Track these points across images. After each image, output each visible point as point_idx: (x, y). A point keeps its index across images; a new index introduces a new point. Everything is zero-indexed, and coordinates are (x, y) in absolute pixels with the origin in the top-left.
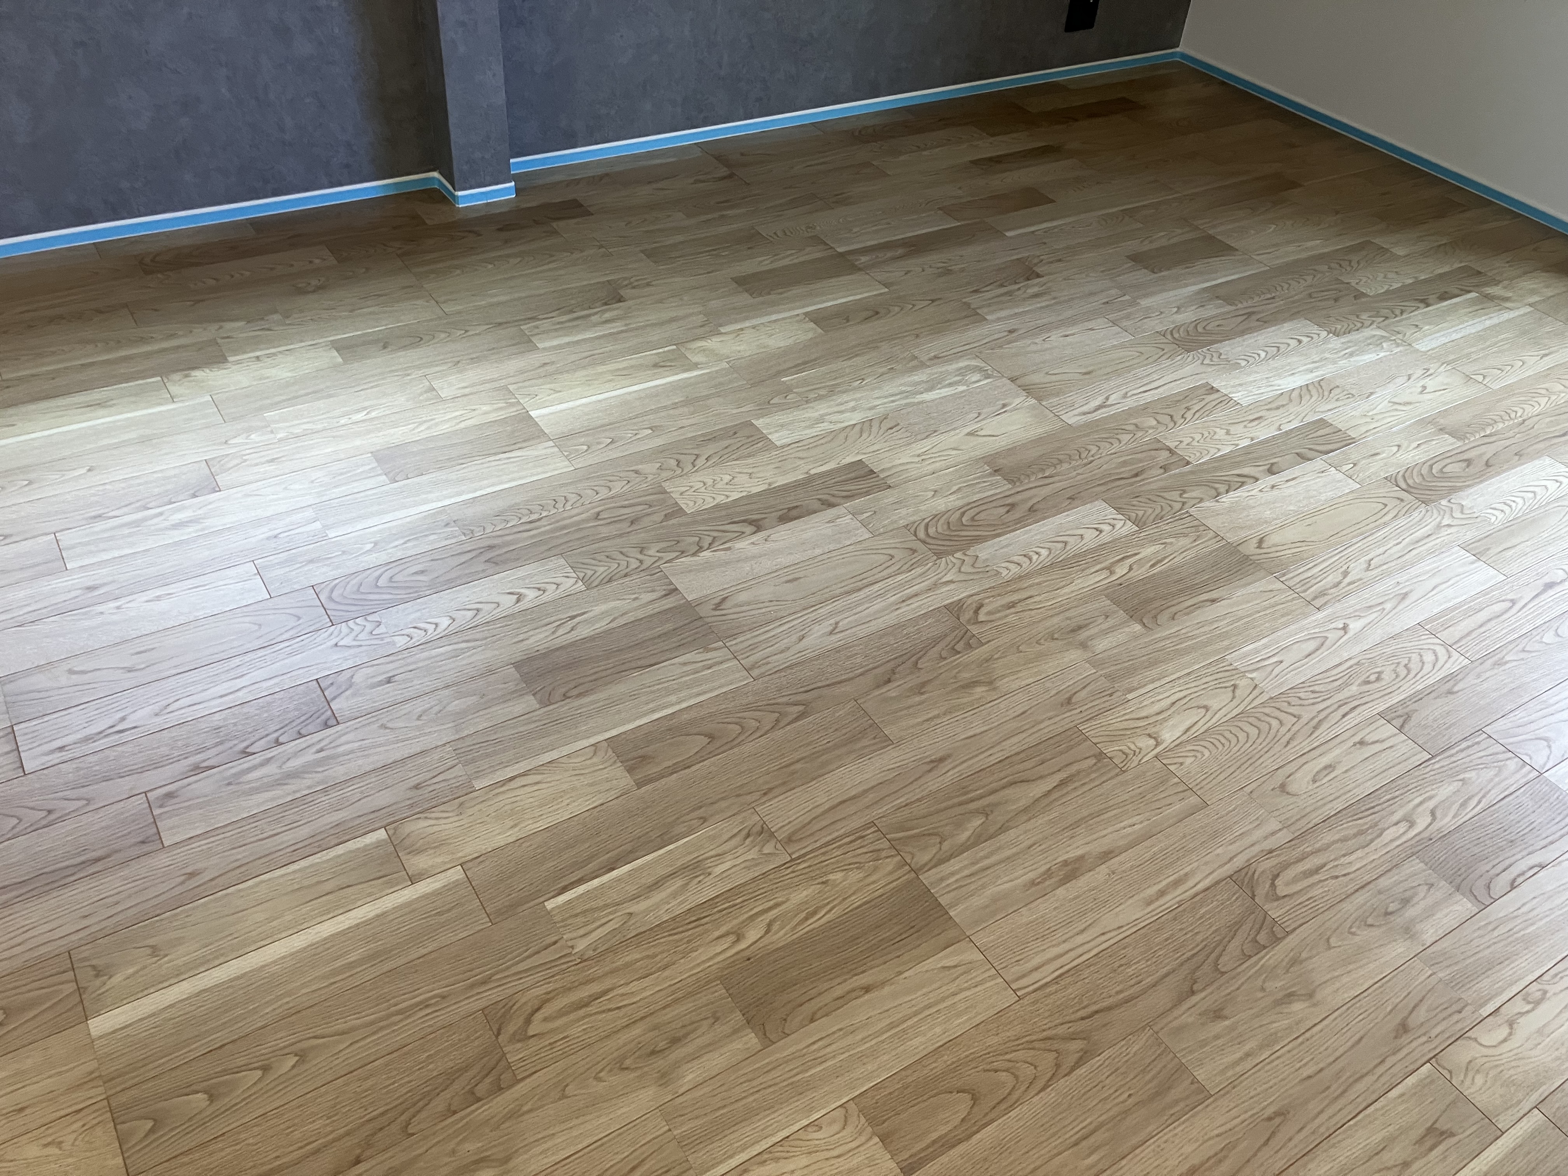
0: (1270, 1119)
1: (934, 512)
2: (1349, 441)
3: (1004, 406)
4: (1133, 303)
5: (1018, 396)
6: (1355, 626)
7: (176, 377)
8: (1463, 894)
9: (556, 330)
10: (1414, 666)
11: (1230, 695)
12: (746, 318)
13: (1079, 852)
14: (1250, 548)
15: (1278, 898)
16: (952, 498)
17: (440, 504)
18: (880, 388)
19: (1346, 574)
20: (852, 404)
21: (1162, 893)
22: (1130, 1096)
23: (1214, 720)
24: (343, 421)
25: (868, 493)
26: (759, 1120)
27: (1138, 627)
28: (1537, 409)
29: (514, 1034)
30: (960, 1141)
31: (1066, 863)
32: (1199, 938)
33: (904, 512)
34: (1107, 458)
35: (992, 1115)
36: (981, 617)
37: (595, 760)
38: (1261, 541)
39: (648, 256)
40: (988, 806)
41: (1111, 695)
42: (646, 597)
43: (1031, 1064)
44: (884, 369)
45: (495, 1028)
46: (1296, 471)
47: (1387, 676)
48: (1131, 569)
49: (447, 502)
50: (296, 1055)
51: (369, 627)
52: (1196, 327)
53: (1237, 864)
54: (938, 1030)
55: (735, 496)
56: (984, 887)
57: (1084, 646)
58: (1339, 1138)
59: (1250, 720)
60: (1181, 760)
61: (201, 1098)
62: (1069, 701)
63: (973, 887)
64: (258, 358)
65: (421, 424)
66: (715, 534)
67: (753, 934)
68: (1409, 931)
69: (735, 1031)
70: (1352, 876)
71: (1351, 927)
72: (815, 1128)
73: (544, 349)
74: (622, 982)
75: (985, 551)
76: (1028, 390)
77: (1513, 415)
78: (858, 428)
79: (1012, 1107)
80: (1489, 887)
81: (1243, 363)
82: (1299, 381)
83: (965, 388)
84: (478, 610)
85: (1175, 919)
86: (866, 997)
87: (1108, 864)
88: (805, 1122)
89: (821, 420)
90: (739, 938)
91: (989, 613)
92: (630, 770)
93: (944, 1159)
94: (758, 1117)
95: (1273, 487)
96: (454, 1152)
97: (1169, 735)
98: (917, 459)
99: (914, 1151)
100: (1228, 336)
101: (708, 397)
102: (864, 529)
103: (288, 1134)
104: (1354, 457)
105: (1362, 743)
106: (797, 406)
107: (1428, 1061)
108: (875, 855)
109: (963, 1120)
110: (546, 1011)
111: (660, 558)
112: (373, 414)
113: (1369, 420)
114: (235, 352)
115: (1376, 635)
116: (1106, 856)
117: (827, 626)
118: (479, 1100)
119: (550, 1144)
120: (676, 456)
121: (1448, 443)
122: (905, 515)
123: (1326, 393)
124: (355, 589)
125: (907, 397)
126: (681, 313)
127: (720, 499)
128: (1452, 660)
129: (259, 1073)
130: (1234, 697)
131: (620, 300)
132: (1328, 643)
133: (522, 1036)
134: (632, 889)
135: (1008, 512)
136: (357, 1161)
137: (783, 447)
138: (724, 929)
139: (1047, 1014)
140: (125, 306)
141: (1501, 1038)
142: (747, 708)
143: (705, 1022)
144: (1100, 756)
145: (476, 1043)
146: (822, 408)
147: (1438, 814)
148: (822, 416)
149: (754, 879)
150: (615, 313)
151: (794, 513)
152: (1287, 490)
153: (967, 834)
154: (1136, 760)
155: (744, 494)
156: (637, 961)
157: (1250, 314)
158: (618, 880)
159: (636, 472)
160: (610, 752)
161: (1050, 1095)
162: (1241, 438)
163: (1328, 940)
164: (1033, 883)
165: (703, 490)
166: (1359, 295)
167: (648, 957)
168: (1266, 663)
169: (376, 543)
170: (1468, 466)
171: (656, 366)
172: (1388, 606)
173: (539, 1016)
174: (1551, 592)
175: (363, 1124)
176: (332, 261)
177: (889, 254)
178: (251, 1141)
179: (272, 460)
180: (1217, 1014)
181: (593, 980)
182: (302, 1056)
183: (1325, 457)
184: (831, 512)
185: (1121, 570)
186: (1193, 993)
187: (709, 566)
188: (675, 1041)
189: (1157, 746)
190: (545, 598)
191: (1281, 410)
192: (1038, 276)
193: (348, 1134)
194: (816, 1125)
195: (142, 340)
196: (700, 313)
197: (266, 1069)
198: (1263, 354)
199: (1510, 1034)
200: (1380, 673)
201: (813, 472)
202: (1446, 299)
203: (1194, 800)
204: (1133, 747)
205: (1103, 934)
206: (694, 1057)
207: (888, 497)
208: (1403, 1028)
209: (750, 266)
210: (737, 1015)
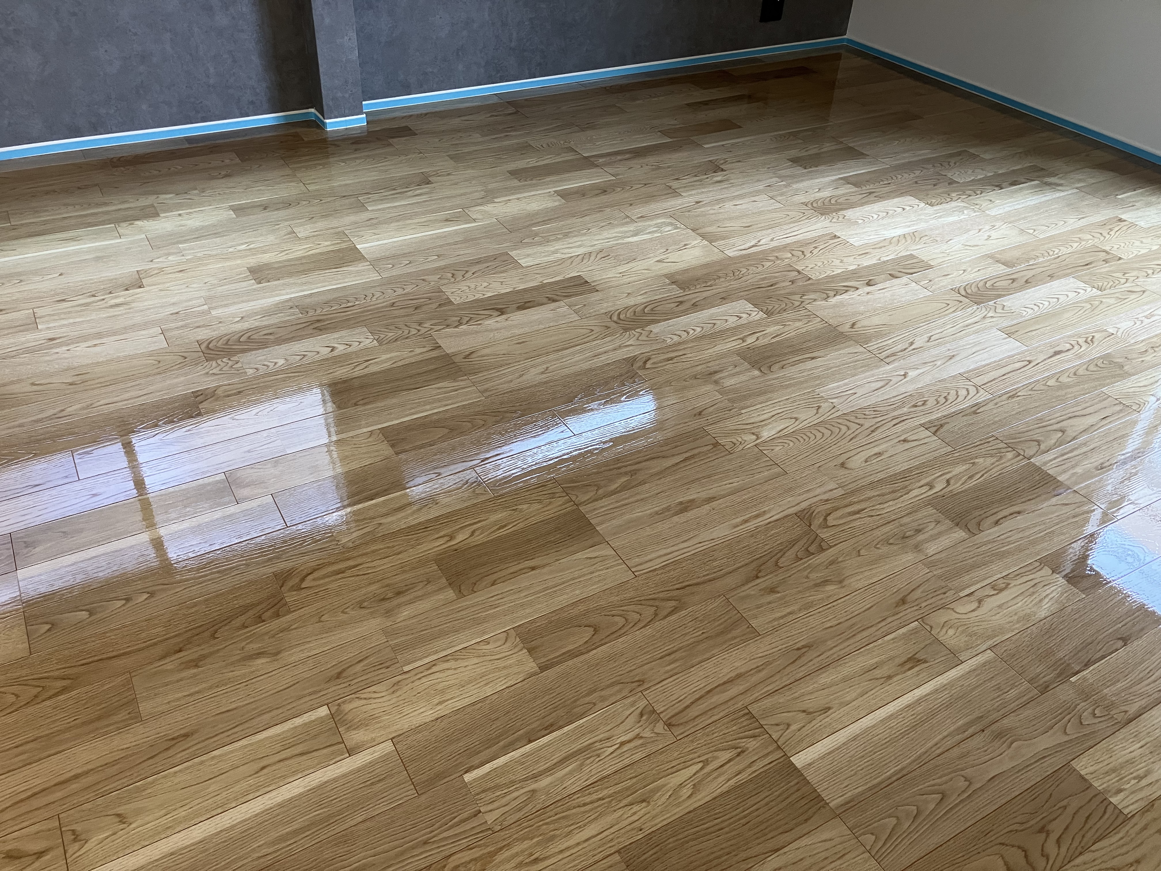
0: (798, 649)
1: (625, 306)
2: (928, 267)
3: (685, 245)
4: (788, 185)
5: (696, 240)
6: (912, 374)
7: (124, 225)
8: (961, 528)
9: (381, 200)
10: (951, 398)
11: (815, 411)
12: (513, 194)
13: (691, 498)
14: (846, 328)
15: (828, 527)
16: (639, 298)
17: (288, 297)
18: (600, 234)
19: (912, 344)
20: (579, 243)
21: (746, 521)
22: (703, 633)
23: (800, 426)
24: (231, 250)
25: (581, 294)
26: (448, 638)
27: (756, 373)
28: (1070, 250)
29: (293, 586)
30: (582, 654)
31: (681, 503)
32: (767, 547)
33: (605, 305)
34: (752, 276)
35: (607, 640)
36: (648, 366)
37: (369, 440)
38: (853, 325)
39: (451, 158)
40: (633, 470)
41: (730, 410)
42: (418, 351)
43: (638, 613)
44: (604, 224)
45: (281, 583)
46: (887, 284)
47: (930, 403)
48: (758, 339)
49: (293, 296)
50: (148, 593)
51: (230, 363)
52: (830, 200)
53: (802, 507)
54: (577, 592)
55: (490, 294)
56: (622, 515)
57: (716, 382)
58: (845, 661)
59: (826, 426)
60: (772, 448)
61: (84, 614)
62: (700, 414)
63: (615, 514)
64: (180, 215)
65: (282, 252)
66: (472, 316)
67: (460, 537)
68: (917, 548)
69: (441, 589)
70: (883, 516)
71: (877, 544)
72: (486, 643)
73: (372, 210)
74: (369, 560)
75: (657, 328)
76: (703, 236)
77: (1051, 253)
78: (580, 257)
79: (620, 636)
80: (979, 525)
81: (860, 221)
82: (899, 232)
83: (660, 234)
84: (304, 356)
85: (752, 536)
86: (533, 573)
87: (710, 504)
88: (479, 640)
89: (555, 252)
90: (452, 537)
91: (654, 363)
92: (393, 446)
93: (570, 663)
94: (448, 636)
95: (868, 293)
96: (243, 648)
97: (766, 434)
98: (618, 275)
99: (549, 657)
100: (851, 206)
101: (480, 238)
102: (575, 315)
103: (137, 635)
104: (931, 277)
105: (905, 441)
106: (540, 244)
107: (917, 620)
108: (551, 495)
109: (586, 642)
110: (316, 575)
111: (432, 329)
112: (252, 246)
113: (946, 255)
114: (165, 211)
115: (927, 379)
116: (710, 500)
117: (541, 369)
118: (264, 621)
119: (307, 646)
120: (453, 272)
121: (1000, 269)
122: (606, 307)
123: (917, 239)
124: (224, 342)
125: (617, 240)
126: (468, 190)
127: (479, 296)
128: (978, 395)
129: (124, 602)
130: (817, 413)
131: (428, 183)
132: (891, 383)
133: (298, 588)
134: (384, 510)
135: (677, 306)
136: (180, 651)
137: (526, 267)
138: (442, 534)
139: (653, 586)
140: (96, 185)
141: (971, 609)
142: (477, 414)
143: (420, 584)
144: (716, 444)
145: (267, 591)
146: (557, 246)
147: (952, 482)
148: (557, 250)
149: (467, 507)
150: (424, 190)
151: (527, 305)
152: (878, 295)
153: (616, 485)
154: (741, 447)
155: (496, 293)
156: (381, 549)
157: (870, 193)
158: (375, 505)
159: (423, 280)
160: (381, 435)
161: (648, 631)
162: (850, 265)
163: (859, 552)
164: (657, 513)
165: (467, 291)
166: (951, 182)
167: (388, 547)
168: (845, 394)
169: (242, 318)
170: (1012, 283)
171: (447, 220)
172: (939, 363)
173: (310, 577)
174: (1058, 357)
175: (187, 631)
176: (237, 160)
177: (619, 158)
178: (112, 637)
179: (181, 271)
180: (772, 590)
181: (348, 559)
182: (152, 594)
183: (909, 276)
184: (553, 305)
185: (750, 340)
186: (757, 577)
187: (465, 334)
188: (399, 593)
189: (757, 439)
190: (350, 350)
191: (883, 249)
192: (722, 170)
193: (176, 636)
194: (487, 642)
195: (105, 204)
196: (482, 190)
197: (128, 600)
198: (875, 216)
199: (979, 607)
200: (925, 401)
201: (545, 282)
202: (1016, 185)
203: (777, 470)
204: (740, 440)
205: (700, 543)
206: (411, 602)
207: (595, 297)
208: (903, 601)
209: (521, 164)
210: (444, 580)
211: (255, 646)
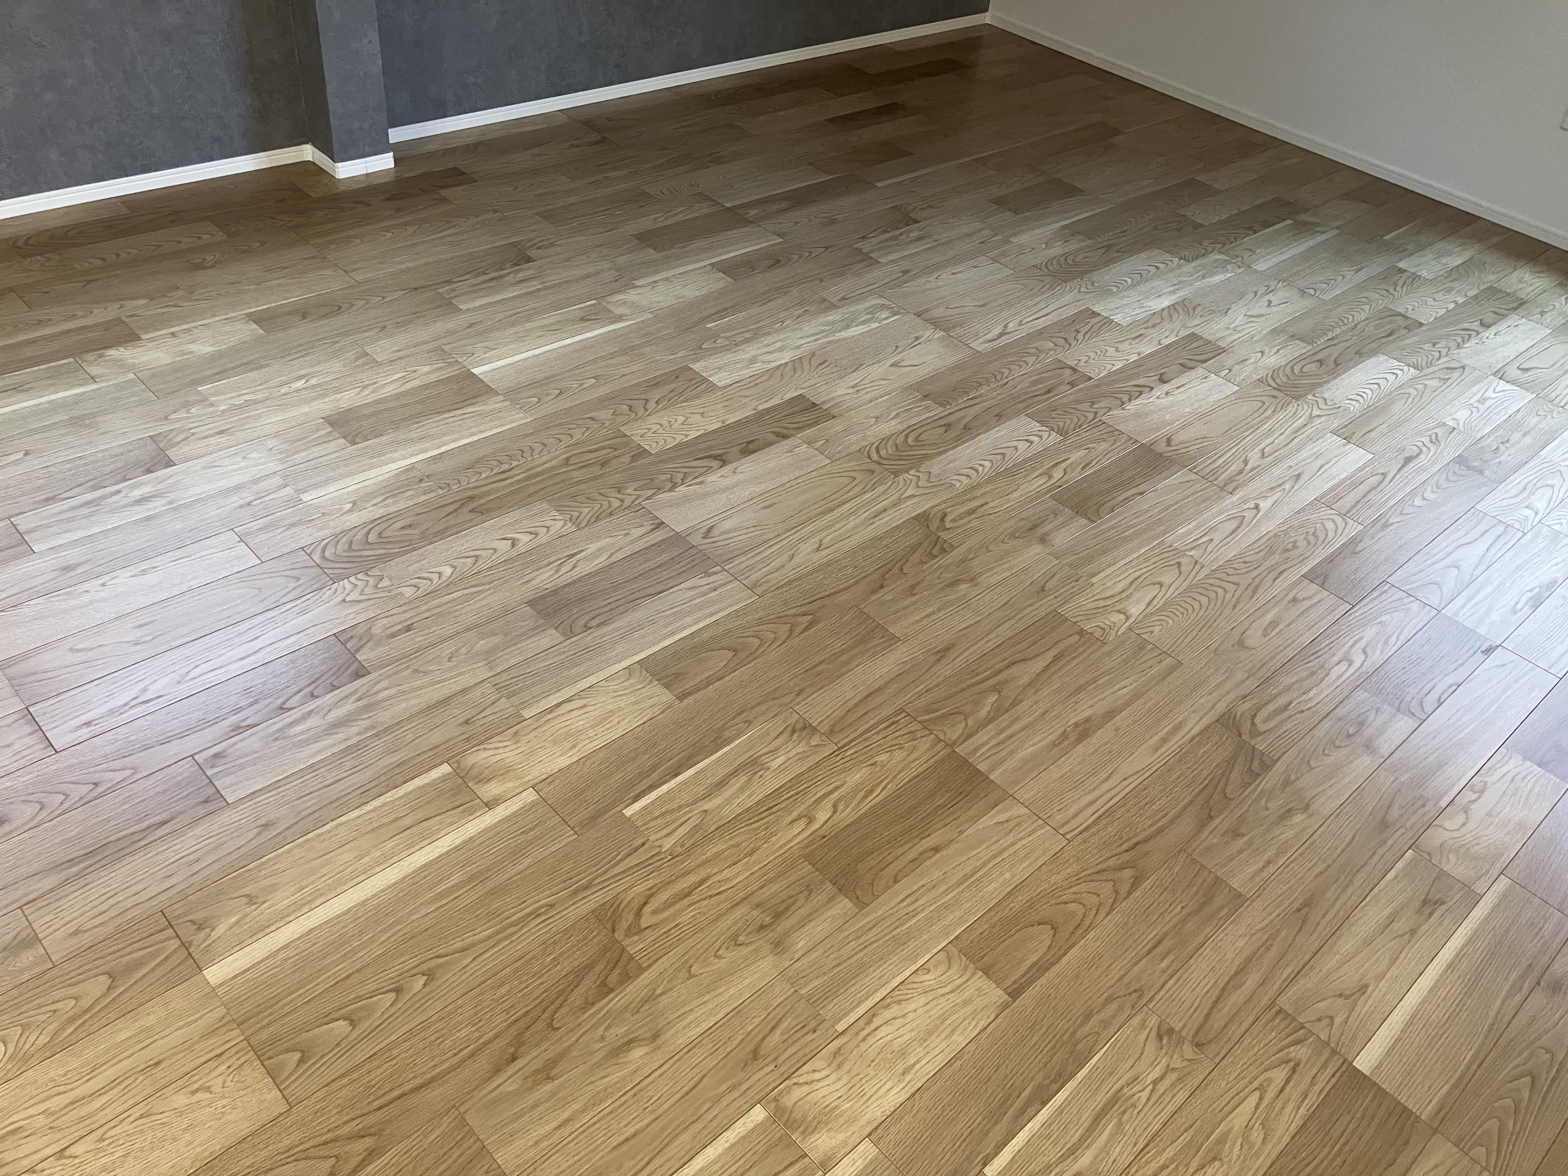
0: (1298, 910)
1: (881, 437)
2: (1221, 351)
3: (917, 338)
4: (1006, 241)
5: (927, 329)
6: (1264, 505)
7: (90, 357)
8: (1403, 714)
9: (474, 292)
10: (1321, 535)
11: (1177, 571)
12: (655, 272)
13: (1086, 715)
14: (1162, 447)
15: (1261, 734)
16: (893, 423)
17: (408, 462)
18: (801, 329)
19: (1246, 462)
20: (779, 344)
21: (1164, 740)
22: (1182, 908)
23: (1169, 594)
24: (284, 390)
25: (816, 423)
26: (874, 971)
27: (1084, 521)
28: (1363, 316)
29: (629, 928)
30: (1053, 964)
31: (1077, 725)
32: (1205, 773)
33: (853, 438)
34: (1020, 379)
35: (1073, 940)
36: (948, 524)
37: (631, 681)
38: (1169, 441)
39: (545, 218)
40: (996, 685)
41: (1077, 581)
42: (636, 532)
43: (1094, 894)
44: (800, 312)
45: (609, 926)
46: (1183, 379)
47: (1301, 543)
48: (1065, 472)
49: (414, 460)
50: (424, 975)
51: (372, 581)
52: (1066, 259)
53: (1219, 710)
54: (1007, 875)
55: (694, 434)
56: (1012, 752)
57: (1043, 540)
58: (1356, 917)
59: (1198, 590)
60: (1151, 629)
61: (342, 1026)
62: (1043, 589)
63: (1004, 753)
64: (173, 335)
65: (365, 387)
66: (686, 470)
67: (822, 816)
68: (1369, 747)
69: (830, 900)
70: (1313, 709)
71: (1324, 750)
72: (926, 971)
73: (468, 310)
74: (716, 870)
75: (936, 467)
76: (936, 324)
77: (1346, 321)
78: (790, 366)
79: (1087, 931)
80: (1422, 706)
81: (1115, 289)
82: (1166, 302)
83: (877, 325)
84: (476, 556)
85: (1180, 760)
86: (938, 856)
87: (1113, 721)
88: (914, 968)
89: (753, 360)
90: (811, 820)
91: (953, 520)
92: (667, 686)
93: (1043, 981)
94: (872, 969)
95: (1167, 394)
96: (603, 1038)
97: (1135, 610)
98: (851, 391)
99: (1014, 978)
100: (1095, 267)
101: (641, 345)
102: (821, 456)
103: (439, 1045)
104: (1229, 363)
105: (1294, 600)
106: (726, 349)
107: (1410, 848)
108: (911, 736)
109: (1050, 947)
110: (654, 904)
111: (639, 496)
112: (314, 381)
113: (1232, 332)
114: (148, 329)
115: (1284, 512)
116: (1110, 715)
117: (813, 543)
118: (612, 990)
119: (690, 1018)
120: (629, 402)
121: (1298, 349)
122: (854, 441)
123: (1191, 311)
124: (347, 546)
125: (826, 336)
126: (591, 269)
127: (680, 438)
128: (1348, 527)
129: (393, 995)
130: (1180, 573)
131: (529, 260)
132: (1246, 521)
133: (635, 930)
134: (701, 790)
135: (946, 431)
136: (514, 1058)
137: (725, 387)
138: (795, 815)
139: (1096, 851)
140: (11, 290)
141: (1461, 823)
142: (760, 622)
143: (800, 895)
144: (1081, 632)
145: (596, 940)
146: (750, 351)
147: (1368, 650)
148: (754, 357)
149: (809, 769)
150: (528, 273)
151: (752, 446)
152: (1179, 396)
153: (987, 709)
154: (1113, 633)
155: (702, 432)
156: (724, 851)
157: (1109, 246)
158: (685, 783)
159: (592, 419)
160: (644, 673)
161: (1116, 917)
162: (1130, 354)
163: (1308, 762)
164: (1054, 744)
165: (661, 431)
166: (1197, 226)
167: (733, 846)
168: (1201, 541)
169: (354, 503)
170: (1321, 365)
171: (582, 319)
172: (1287, 486)
173: (647, 910)
174: (1411, 465)
175: (508, 1027)
176: (221, 236)
177: (775, 207)
178: (403, 1055)
179: (222, 432)
180: (1235, 833)
181: (687, 873)
182: (430, 975)
183: (1204, 365)
184: (786, 444)
185: (1057, 474)
186: (1211, 818)
187: (688, 499)
188: (778, 916)
189: (1127, 619)
190: (538, 541)
191: (1157, 329)
192: (916, 222)
193: (496, 1037)
194: (924, 969)
195: (42, 324)
196: (610, 269)
197: (398, 990)
198: (1129, 281)
199: (1467, 819)
200: (1295, 542)
201: (760, 408)
202: (1269, 227)
203: (1169, 660)
204: (1107, 623)
205: (1125, 779)
206: (799, 926)
207: (836, 426)
208: (1384, 824)
209: (646, 223)
210: (829, 886)
211: (620, 1030)
